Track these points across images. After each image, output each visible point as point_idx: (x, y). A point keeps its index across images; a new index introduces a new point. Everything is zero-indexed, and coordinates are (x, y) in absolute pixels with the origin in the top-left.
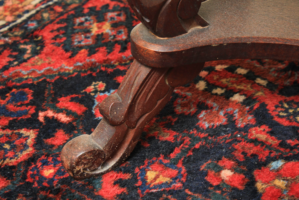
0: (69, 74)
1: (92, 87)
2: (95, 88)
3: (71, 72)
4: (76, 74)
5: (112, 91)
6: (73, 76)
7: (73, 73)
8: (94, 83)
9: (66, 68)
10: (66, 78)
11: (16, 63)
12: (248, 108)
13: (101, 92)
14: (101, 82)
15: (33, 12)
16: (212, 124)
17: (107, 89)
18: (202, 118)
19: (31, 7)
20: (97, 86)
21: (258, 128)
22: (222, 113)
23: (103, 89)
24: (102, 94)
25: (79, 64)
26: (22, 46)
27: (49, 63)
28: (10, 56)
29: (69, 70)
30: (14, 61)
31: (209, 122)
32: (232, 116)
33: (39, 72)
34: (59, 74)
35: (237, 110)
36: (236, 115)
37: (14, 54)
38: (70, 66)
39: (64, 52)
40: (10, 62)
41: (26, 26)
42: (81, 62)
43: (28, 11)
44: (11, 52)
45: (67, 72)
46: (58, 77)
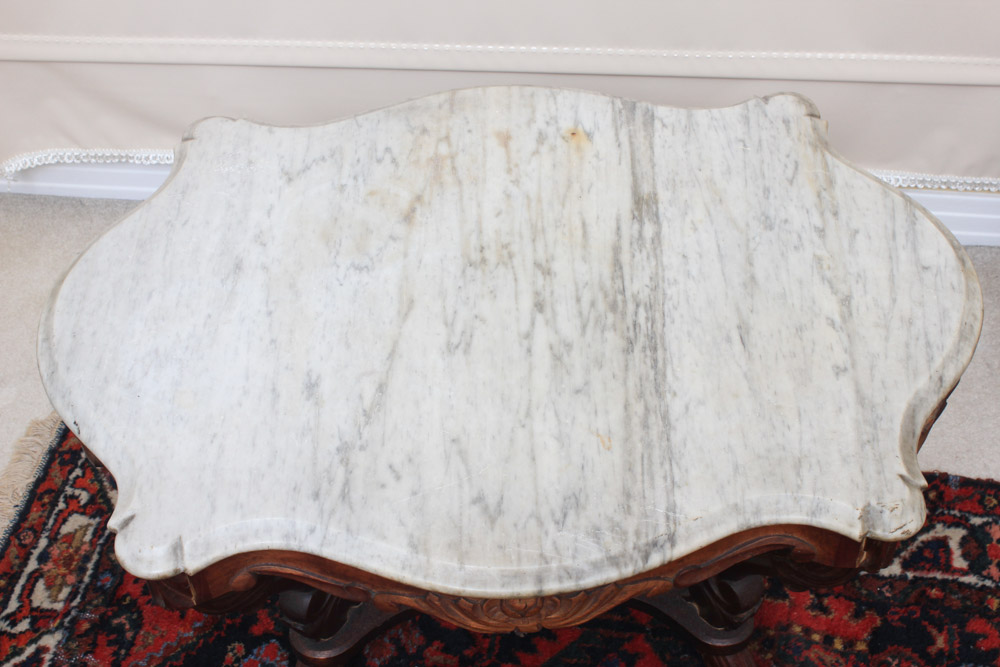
0: (194, 644)
1: (231, 654)
2: (235, 654)
3: (195, 639)
4: (202, 641)
5: (255, 651)
6: (200, 645)
7: (198, 642)
8: (229, 647)
9: (186, 635)
10: (194, 653)
11: (123, 652)
12: (410, 621)
13: (244, 657)
14: (236, 644)
15: (95, 557)
16: (382, 659)
17: (249, 652)
18: (368, 654)
19: (86, 547)
20: (235, 651)
21: (430, 648)
22: (387, 640)
23: (243, 652)
24: (246, 660)
25: (198, 625)
26: (116, 621)
27: (162, 636)
28: (110, 643)
29: (191, 638)
30: (120, 649)
31: (379, 658)
32: (399, 640)
33: (159, 656)
34: (183, 650)
35: (400, 631)
36: (402, 636)
37: (113, 637)
38: (189, 631)
39: (171, 613)
40: (116, 654)
41: (99, 584)
42: (199, 621)
43: (87, 558)
44: (107, 636)
45: (190, 642)
46: (183, 655)
